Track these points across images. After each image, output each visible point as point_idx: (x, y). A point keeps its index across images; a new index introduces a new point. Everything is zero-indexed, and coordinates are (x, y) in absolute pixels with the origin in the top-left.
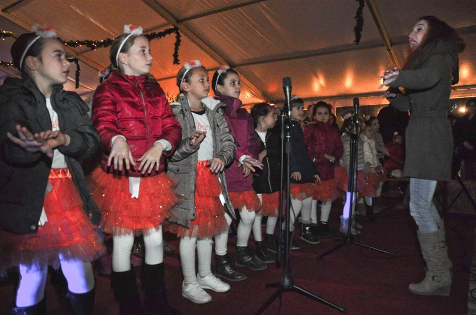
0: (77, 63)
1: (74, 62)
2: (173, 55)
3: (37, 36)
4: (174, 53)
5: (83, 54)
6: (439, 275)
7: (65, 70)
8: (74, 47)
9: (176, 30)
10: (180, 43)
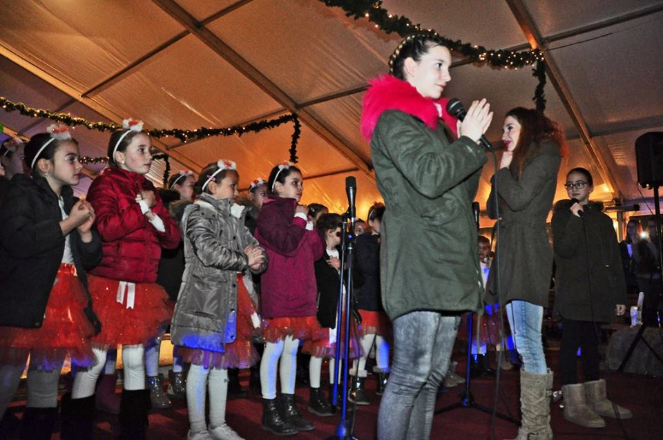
0: (166, 160)
1: (163, 159)
2: (290, 150)
3: (51, 138)
4: (290, 148)
5: (175, 149)
6: (535, 433)
7: (77, 172)
8: (159, 138)
9: (294, 117)
10: (300, 135)
